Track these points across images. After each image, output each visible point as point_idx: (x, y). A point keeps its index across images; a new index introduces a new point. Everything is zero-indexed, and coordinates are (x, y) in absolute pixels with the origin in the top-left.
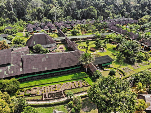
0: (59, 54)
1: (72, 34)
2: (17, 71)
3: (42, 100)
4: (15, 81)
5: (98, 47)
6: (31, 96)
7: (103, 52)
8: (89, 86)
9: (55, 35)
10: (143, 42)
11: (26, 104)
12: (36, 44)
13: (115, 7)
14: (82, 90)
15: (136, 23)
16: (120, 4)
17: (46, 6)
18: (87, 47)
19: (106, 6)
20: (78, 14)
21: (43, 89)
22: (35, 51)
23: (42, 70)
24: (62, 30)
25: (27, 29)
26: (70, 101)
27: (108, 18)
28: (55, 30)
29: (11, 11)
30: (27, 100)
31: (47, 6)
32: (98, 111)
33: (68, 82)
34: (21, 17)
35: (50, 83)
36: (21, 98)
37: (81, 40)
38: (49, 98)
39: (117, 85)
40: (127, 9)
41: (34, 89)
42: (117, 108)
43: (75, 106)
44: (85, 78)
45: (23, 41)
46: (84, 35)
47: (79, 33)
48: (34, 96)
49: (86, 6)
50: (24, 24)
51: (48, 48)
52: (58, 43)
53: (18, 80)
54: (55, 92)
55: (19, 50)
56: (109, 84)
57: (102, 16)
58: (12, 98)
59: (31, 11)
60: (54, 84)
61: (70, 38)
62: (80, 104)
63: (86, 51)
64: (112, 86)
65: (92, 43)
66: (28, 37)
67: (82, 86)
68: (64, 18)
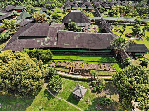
1: (108, 15)
2: (52, 44)
3: (68, 73)
4: (49, 52)
5: (135, 33)
6: (60, 67)
7: (140, 40)
8: (116, 71)
9: (91, 14)
14: (107, 73)
18: (123, 32)
22: (69, 28)
23: (73, 47)
24: (100, 10)
25: (65, 5)
26: (93, 80)
28: (92, 9)
30: (57, 70)
32: (119, 97)
33: (95, 63)
35: (78, 60)
36: (52, 67)
37: (117, 23)
38: (75, 72)
39: (146, 77)
42: (139, 99)
44: (113, 63)
45: (60, 17)
46: (122, 17)
48: (63, 68)
51: (81, 27)
52: (92, 22)
53: (51, 52)
54: (81, 69)
55: (56, 25)
56: (137, 74)
58: (44, 66)
60: (81, 61)
61: (105, 19)
62: (102, 85)
63: (121, 36)
64: (140, 77)
65: (129, 28)
66: (65, 13)
67: (109, 70)
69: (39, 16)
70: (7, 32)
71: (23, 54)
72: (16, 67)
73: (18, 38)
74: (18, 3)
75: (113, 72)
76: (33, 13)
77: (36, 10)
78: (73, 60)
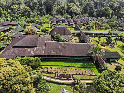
0: (72, 44)
1: (86, 29)
2: (41, 52)
4: (38, 59)
5: (109, 43)
6: (47, 72)
7: (113, 48)
8: (95, 75)
9: (72, 28)
11: (42, 79)
12: (57, 34)
14: (88, 77)
18: (99, 42)
20: (94, 12)
21: (57, 70)
22: (55, 39)
23: (58, 55)
24: (79, 25)
25: (52, 22)
26: (76, 84)
27: (122, 18)
28: (73, 24)
29: (42, 7)
30: (44, 76)
31: (69, 4)
33: (77, 69)
34: (49, 12)
35: (63, 66)
36: (40, 73)
37: (93, 35)
38: (60, 77)
39: (121, 80)
41: (50, 68)
43: (80, 90)
45: (48, 30)
46: (97, 30)
47: (93, 28)
48: (49, 74)
49: (103, 6)
50: (50, 17)
51: (65, 38)
52: (73, 35)
53: (40, 59)
54: (65, 74)
55: (44, 37)
56: (114, 77)
57: (116, 16)
58: (33, 72)
59: (56, 8)
60: (65, 67)
61: (84, 32)
63: (97, 45)
64: (116, 80)
66: (52, 28)
67: (89, 74)
68: (82, 15)
69: (31, 29)
70: (3, 43)
71: (16, 61)
72: (8, 73)
73: (12, 47)
74: (14, 19)
75: (93, 76)
76: (26, 27)
77: (28, 25)
78: (58, 66)
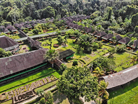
0: (22, 55)
1: (33, 34)
7: (65, 47)
8: (57, 79)
9: (16, 36)
10: (96, 34)
13: (70, 6)
14: (51, 84)
15: (89, 19)
16: (74, 3)
17: (4, 9)
18: (51, 44)
19: (62, 5)
20: (37, 14)
24: (24, 31)
26: (41, 98)
27: (66, 16)
28: (16, 32)
32: (69, 100)
33: (37, 81)
35: (18, 86)
37: (43, 38)
38: (20, 100)
40: (80, 7)
41: (2, 95)
42: (83, 93)
43: (47, 102)
44: (52, 74)
47: (41, 31)
48: (4, 102)
52: (20, 44)
57: (60, 15)
61: (32, 37)
63: (50, 48)
64: (76, 75)
65: (55, 40)
67: (51, 81)
68: (24, 19)
75: (55, 81)
78: (13, 88)
